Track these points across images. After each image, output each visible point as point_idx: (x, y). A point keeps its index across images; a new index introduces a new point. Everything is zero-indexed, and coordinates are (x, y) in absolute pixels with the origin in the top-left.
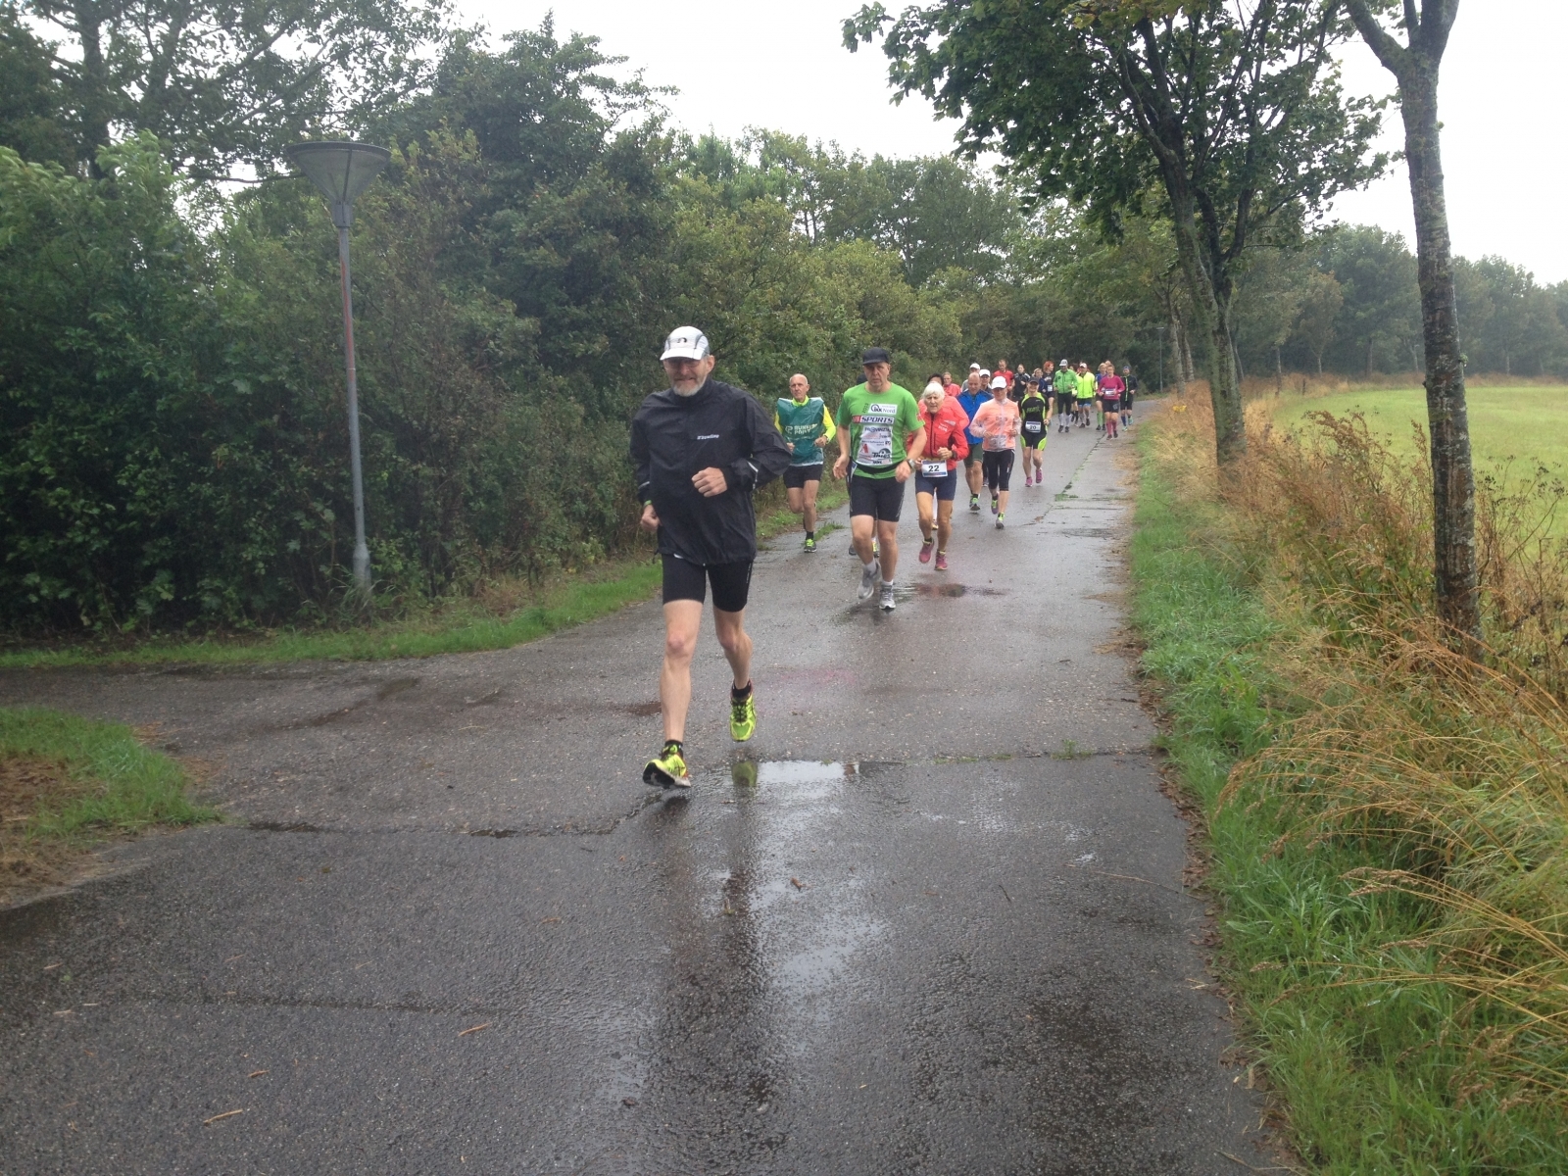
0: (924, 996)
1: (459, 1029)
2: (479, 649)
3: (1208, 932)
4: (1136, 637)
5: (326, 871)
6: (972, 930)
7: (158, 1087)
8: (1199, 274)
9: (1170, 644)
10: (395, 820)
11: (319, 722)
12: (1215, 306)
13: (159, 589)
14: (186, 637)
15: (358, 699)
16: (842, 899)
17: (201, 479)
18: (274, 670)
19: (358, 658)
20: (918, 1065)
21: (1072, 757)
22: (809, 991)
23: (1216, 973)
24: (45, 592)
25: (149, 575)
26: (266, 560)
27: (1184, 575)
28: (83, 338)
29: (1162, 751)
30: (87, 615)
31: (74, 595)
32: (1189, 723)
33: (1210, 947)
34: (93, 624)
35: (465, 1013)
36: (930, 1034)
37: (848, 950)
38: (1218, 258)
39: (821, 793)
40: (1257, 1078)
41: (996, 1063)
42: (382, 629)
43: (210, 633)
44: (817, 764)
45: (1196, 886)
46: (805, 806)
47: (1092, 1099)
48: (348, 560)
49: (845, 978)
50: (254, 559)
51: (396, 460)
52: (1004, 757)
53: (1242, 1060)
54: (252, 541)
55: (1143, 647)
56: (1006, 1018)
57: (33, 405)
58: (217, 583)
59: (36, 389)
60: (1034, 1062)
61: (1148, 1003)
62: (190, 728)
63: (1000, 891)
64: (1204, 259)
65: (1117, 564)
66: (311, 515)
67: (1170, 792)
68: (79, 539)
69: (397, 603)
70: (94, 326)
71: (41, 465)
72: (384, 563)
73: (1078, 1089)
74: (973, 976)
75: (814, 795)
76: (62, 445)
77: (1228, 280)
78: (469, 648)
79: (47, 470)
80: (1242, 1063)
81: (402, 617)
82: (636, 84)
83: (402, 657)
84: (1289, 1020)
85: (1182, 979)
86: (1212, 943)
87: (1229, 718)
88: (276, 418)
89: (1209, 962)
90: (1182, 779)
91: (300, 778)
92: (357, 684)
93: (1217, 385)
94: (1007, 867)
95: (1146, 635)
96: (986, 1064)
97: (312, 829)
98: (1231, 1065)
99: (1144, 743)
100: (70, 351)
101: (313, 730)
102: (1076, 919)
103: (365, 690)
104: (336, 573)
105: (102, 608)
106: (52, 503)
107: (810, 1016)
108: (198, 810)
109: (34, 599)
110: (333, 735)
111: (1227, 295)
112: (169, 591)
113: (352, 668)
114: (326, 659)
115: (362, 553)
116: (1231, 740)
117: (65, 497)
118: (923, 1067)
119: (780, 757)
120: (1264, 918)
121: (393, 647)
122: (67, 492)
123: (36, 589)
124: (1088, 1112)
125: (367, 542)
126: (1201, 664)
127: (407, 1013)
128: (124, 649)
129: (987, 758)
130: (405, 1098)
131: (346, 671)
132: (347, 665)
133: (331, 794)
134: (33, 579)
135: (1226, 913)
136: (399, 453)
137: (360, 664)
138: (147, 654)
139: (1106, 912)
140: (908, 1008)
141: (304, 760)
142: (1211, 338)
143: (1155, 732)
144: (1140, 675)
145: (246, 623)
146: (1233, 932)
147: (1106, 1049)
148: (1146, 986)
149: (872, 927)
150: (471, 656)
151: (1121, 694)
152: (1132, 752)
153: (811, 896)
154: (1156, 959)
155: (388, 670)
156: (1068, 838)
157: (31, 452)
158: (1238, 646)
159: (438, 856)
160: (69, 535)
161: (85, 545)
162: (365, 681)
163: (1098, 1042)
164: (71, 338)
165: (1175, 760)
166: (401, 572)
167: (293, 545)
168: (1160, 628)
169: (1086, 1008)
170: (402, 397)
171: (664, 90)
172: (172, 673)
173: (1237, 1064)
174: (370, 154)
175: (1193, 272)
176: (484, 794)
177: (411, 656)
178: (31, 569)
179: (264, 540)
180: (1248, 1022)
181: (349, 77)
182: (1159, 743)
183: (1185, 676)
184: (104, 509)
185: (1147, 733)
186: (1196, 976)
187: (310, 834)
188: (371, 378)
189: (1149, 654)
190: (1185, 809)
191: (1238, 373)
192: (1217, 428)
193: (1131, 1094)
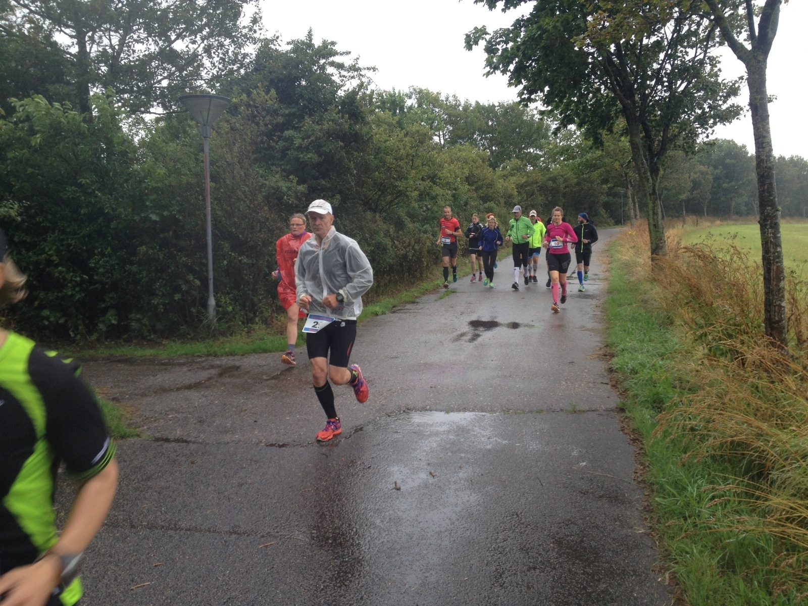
0: (498, 533)
1: (259, 544)
2: (270, 351)
3: (646, 504)
4: (608, 350)
5: (193, 463)
6: (523, 501)
7: (108, 570)
8: (642, 164)
9: (626, 355)
10: (227, 438)
11: (189, 387)
12: (651, 181)
13: (110, 318)
14: (123, 343)
15: (209, 376)
16: (455, 483)
17: (132, 263)
18: (166, 361)
19: (208, 355)
20: (494, 568)
21: (575, 412)
22: (438, 529)
23: (650, 525)
24: (52, 319)
25: (104, 311)
26: (164, 305)
27: (634, 319)
28: (75, 192)
29: (622, 410)
30: (73, 331)
31: (66, 321)
32: (636, 396)
33: (647, 511)
34: (75, 336)
35: (263, 536)
36: (501, 553)
37: (459, 509)
38: (652, 156)
39: (445, 428)
40: (671, 579)
41: (535, 568)
42: (221, 341)
43: (134, 341)
44: (443, 413)
45: (640, 479)
46: (437, 434)
47: (585, 588)
48: (204, 304)
49: (457, 523)
50: (158, 304)
51: (231, 255)
52: (540, 411)
53: (662, 570)
54: (157, 295)
55: (612, 356)
56: (540, 545)
57: (48, 225)
58: (138, 316)
59: (50, 217)
60: (554, 568)
61: (614, 539)
62: (124, 390)
63: (538, 481)
64: (645, 156)
65: (599, 313)
66: (187, 282)
67: (626, 431)
68: (70, 293)
69: (229, 327)
70: (81, 185)
71: (51, 255)
72: (223, 307)
73: (577, 582)
74: (523, 524)
75: (441, 429)
76: (62, 245)
77: (657, 167)
78: (265, 351)
79: (55, 258)
80: (663, 571)
81: (231, 335)
82: (355, 66)
83: (231, 355)
84: (687, 549)
85: (632, 528)
86: (648, 509)
87: (657, 394)
88: (171, 233)
89: (646, 519)
90: (633, 425)
91: (179, 416)
92: (208, 369)
93: (651, 221)
94: (541, 468)
95: (614, 350)
96: (529, 569)
97: (186, 441)
98: (657, 572)
99: (613, 406)
100: (68, 198)
101: (186, 391)
102: (577, 495)
103: (213, 372)
104: (199, 312)
105: (80, 328)
106: (57, 275)
107: (439, 542)
108: (128, 431)
109: (46, 323)
110: (196, 394)
111: (657, 175)
112: (115, 319)
113: (206, 360)
114: (193, 356)
115: (212, 302)
116: (657, 404)
117: (63, 272)
118: (497, 570)
119: (424, 409)
120: (675, 497)
121: (227, 350)
122: (64, 269)
123: (47, 318)
124: (582, 595)
125: (214, 296)
126: (643, 365)
127: (234, 536)
128: (91, 349)
129: (531, 412)
130: (232, 578)
131: (203, 362)
132: (203, 359)
133: (195, 424)
134: (46, 313)
135: (655, 494)
136: (232, 252)
137: (210, 358)
138: (102, 352)
139: (593, 493)
140: (490, 539)
141: (182, 406)
142: (649, 197)
143: (619, 400)
144: (611, 370)
145: (152, 336)
146: (659, 504)
147: (592, 562)
148: (613, 531)
149: (471, 497)
150: (266, 355)
151: (601, 380)
152: (607, 410)
153: (440, 481)
154: (618, 517)
155: (225, 361)
156: (573, 454)
157: (47, 249)
158: (662, 356)
159: (249, 457)
160: (65, 291)
161: (72, 295)
162: (212, 367)
163: (588, 559)
164: (69, 191)
165: (629, 415)
166: (231, 312)
167: (177, 297)
168: (621, 346)
169: (582, 541)
170: (235, 223)
171: (369, 69)
172: (114, 361)
173: (660, 572)
174: (221, 101)
175: (639, 162)
176: (272, 425)
177: (236, 355)
178: (45, 308)
179: (163, 295)
180: (666, 550)
181: (211, 63)
182: (621, 405)
183: (634, 372)
184: (82, 278)
185: (614, 400)
186: (639, 526)
187: (184, 444)
188: (219, 213)
189: (615, 360)
190: (634, 440)
191: (663, 215)
192: (651, 243)
193: (604, 586)
